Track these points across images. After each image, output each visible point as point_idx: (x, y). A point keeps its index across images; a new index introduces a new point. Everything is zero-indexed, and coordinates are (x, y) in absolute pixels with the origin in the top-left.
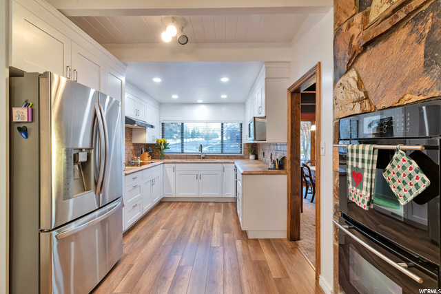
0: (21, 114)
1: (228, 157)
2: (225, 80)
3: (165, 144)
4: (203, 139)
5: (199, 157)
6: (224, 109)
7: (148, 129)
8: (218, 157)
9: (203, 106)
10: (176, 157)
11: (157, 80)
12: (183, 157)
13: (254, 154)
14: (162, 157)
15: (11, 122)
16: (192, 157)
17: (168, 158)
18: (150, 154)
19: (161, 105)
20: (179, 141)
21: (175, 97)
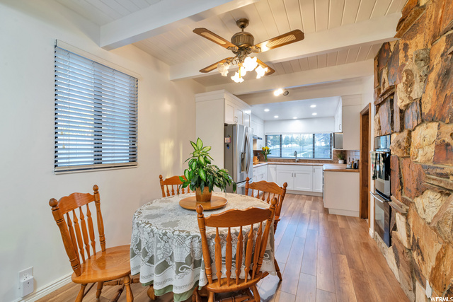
0: (228, 140)
1: (319, 161)
2: (313, 106)
3: (268, 151)
4: (298, 146)
5: (294, 161)
6: (316, 122)
7: (258, 141)
8: (310, 161)
9: (297, 121)
10: (276, 160)
11: (267, 110)
12: (281, 161)
13: (342, 159)
14: (266, 160)
15: (225, 143)
16: (289, 160)
17: (270, 160)
18: (259, 158)
19: (265, 122)
20: (278, 146)
21: (276, 117)
